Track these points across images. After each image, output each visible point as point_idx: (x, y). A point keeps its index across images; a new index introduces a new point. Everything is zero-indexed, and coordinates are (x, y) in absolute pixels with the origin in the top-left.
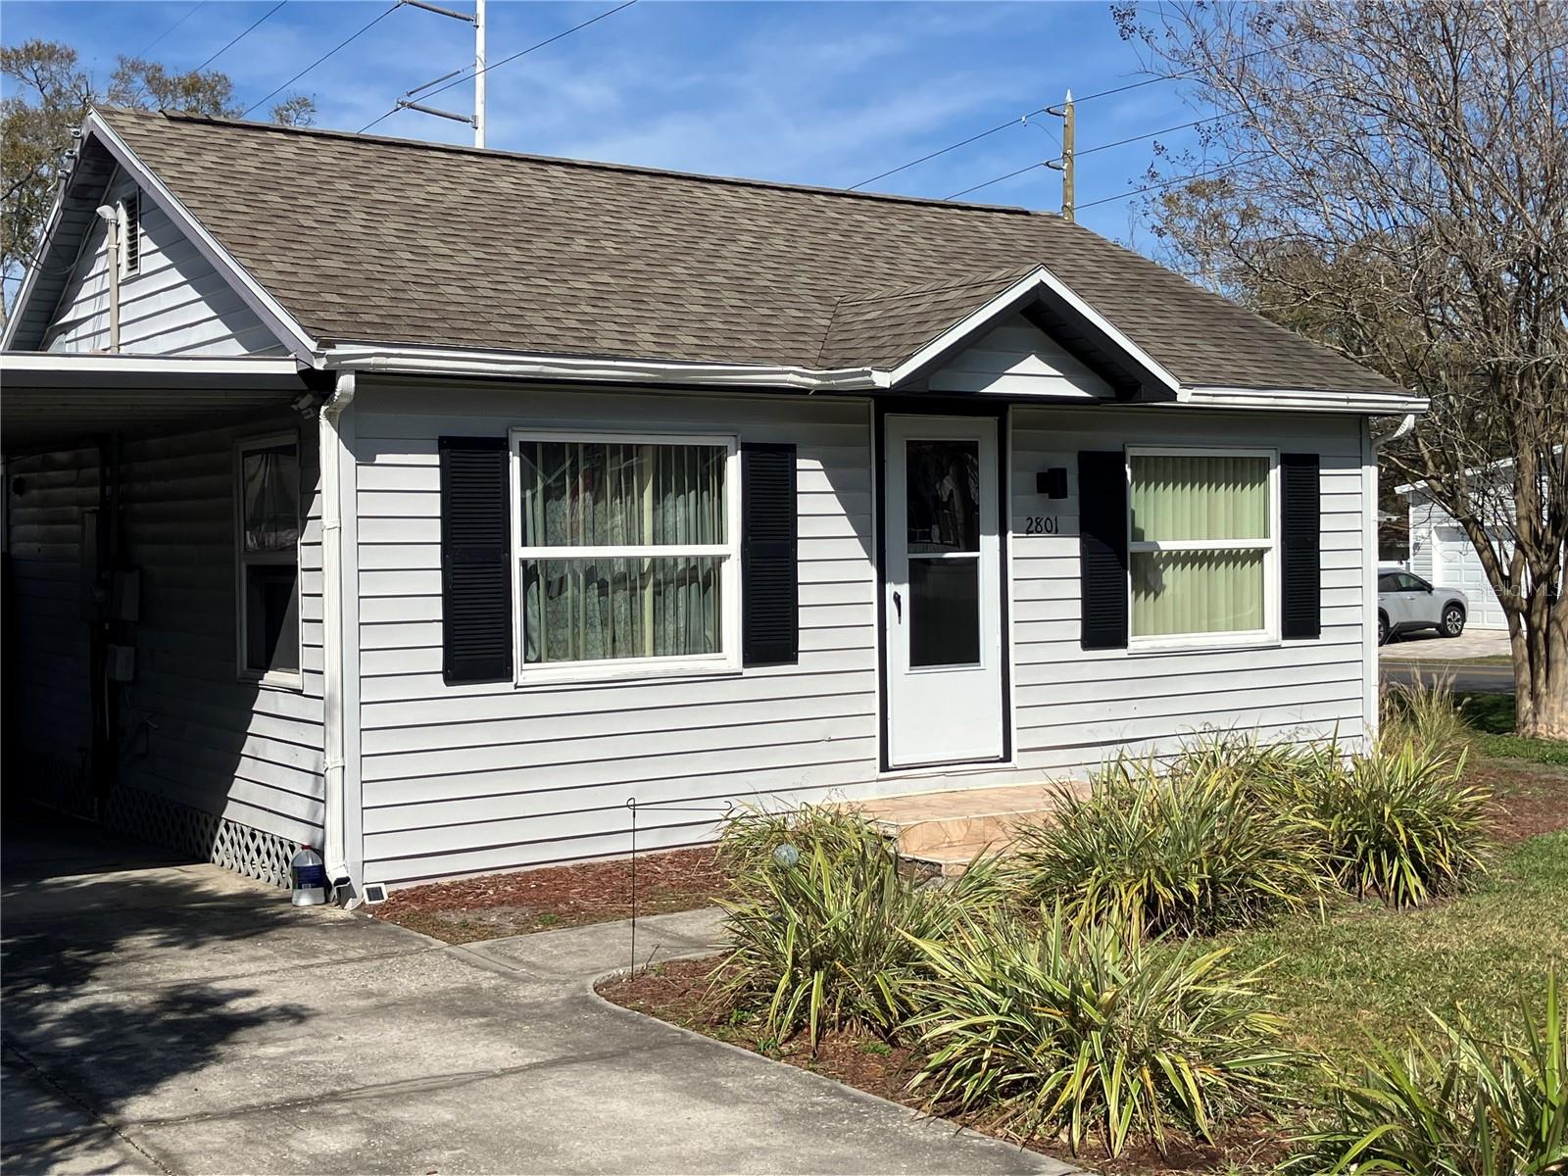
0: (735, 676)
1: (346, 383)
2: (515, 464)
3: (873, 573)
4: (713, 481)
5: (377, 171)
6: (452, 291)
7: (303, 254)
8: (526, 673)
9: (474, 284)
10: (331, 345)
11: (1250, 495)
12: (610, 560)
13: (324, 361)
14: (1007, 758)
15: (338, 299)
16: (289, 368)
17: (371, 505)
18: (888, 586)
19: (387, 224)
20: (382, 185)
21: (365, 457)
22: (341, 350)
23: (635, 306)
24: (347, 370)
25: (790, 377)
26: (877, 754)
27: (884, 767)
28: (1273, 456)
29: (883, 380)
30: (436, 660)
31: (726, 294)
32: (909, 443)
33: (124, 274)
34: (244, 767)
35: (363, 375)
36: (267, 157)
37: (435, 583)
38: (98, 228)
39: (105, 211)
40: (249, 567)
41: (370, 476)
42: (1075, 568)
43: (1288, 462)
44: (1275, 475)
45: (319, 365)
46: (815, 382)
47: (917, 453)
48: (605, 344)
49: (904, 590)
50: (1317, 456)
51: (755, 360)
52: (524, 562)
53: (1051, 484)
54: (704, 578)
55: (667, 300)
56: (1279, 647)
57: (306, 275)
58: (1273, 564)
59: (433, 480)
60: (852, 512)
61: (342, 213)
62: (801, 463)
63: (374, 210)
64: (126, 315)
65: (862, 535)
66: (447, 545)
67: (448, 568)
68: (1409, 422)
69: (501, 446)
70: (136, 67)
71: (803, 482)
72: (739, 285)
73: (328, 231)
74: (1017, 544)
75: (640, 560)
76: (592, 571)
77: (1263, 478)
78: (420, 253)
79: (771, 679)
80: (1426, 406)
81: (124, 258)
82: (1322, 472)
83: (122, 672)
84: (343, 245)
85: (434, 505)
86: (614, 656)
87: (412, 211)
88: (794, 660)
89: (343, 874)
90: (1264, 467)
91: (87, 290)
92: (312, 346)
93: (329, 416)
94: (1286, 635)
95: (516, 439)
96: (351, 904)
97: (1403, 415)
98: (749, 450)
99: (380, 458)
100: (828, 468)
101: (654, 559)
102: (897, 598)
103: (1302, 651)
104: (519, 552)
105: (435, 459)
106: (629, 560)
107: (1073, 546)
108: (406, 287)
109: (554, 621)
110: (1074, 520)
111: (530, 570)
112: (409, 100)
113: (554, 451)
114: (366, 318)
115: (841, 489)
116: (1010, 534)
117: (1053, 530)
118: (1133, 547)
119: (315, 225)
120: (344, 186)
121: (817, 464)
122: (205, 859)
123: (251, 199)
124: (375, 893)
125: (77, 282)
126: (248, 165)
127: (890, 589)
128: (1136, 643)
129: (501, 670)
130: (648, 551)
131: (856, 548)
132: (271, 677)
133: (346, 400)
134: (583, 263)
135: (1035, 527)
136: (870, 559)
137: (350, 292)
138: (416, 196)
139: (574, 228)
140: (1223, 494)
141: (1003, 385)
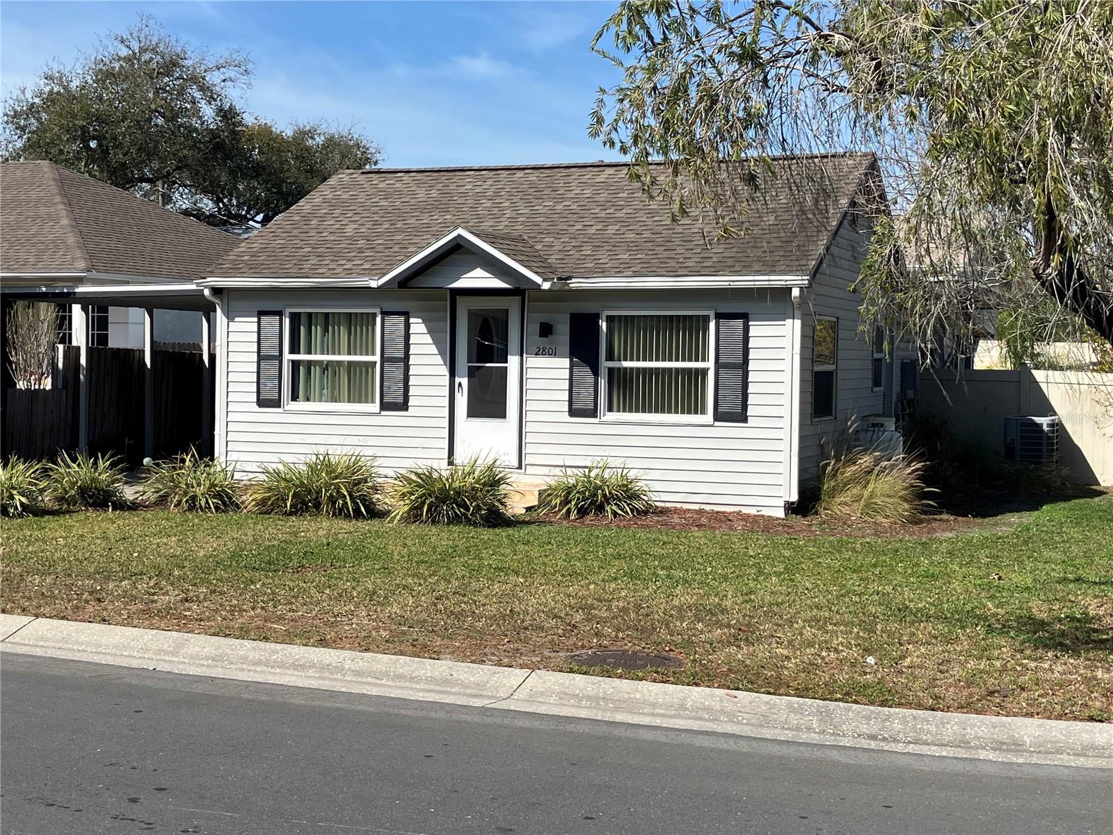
0: (378, 414)
1: (206, 292)
2: (286, 321)
3: (445, 371)
11: (695, 338)
13: (197, 285)
14: (520, 467)
17: (232, 337)
18: (456, 378)
21: (230, 319)
22: (205, 280)
26: (446, 456)
27: (451, 463)
29: (374, 284)
30: (253, 397)
32: (469, 310)
37: (254, 367)
41: (232, 326)
42: (566, 374)
47: (472, 315)
49: (465, 381)
56: (714, 426)
58: (711, 377)
59: (254, 327)
62: (412, 320)
65: (441, 353)
66: (260, 352)
67: (260, 362)
68: (796, 291)
69: (280, 314)
71: (414, 329)
74: (532, 361)
77: (706, 328)
79: (394, 417)
80: (806, 282)
82: (750, 323)
85: (254, 337)
88: (407, 409)
90: (705, 321)
93: (218, 304)
94: (717, 419)
95: (288, 311)
97: (790, 288)
98: (383, 314)
99: (236, 319)
100: (425, 322)
101: (349, 362)
102: (460, 385)
103: (729, 429)
104: (286, 356)
105: (255, 319)
107: (565, 362)
110: (566, 349)
111: (296, 364)
115: (431, 332)
116: (524, 355)
117: (553, 354)
118: (604, 363)
121: (420, 321)
127: (457, 380)
128: (603, 416)
129: (277, 403)
131: (439, 360)
135: (540, 352)
136: (445, 364)
141: (462, 283)
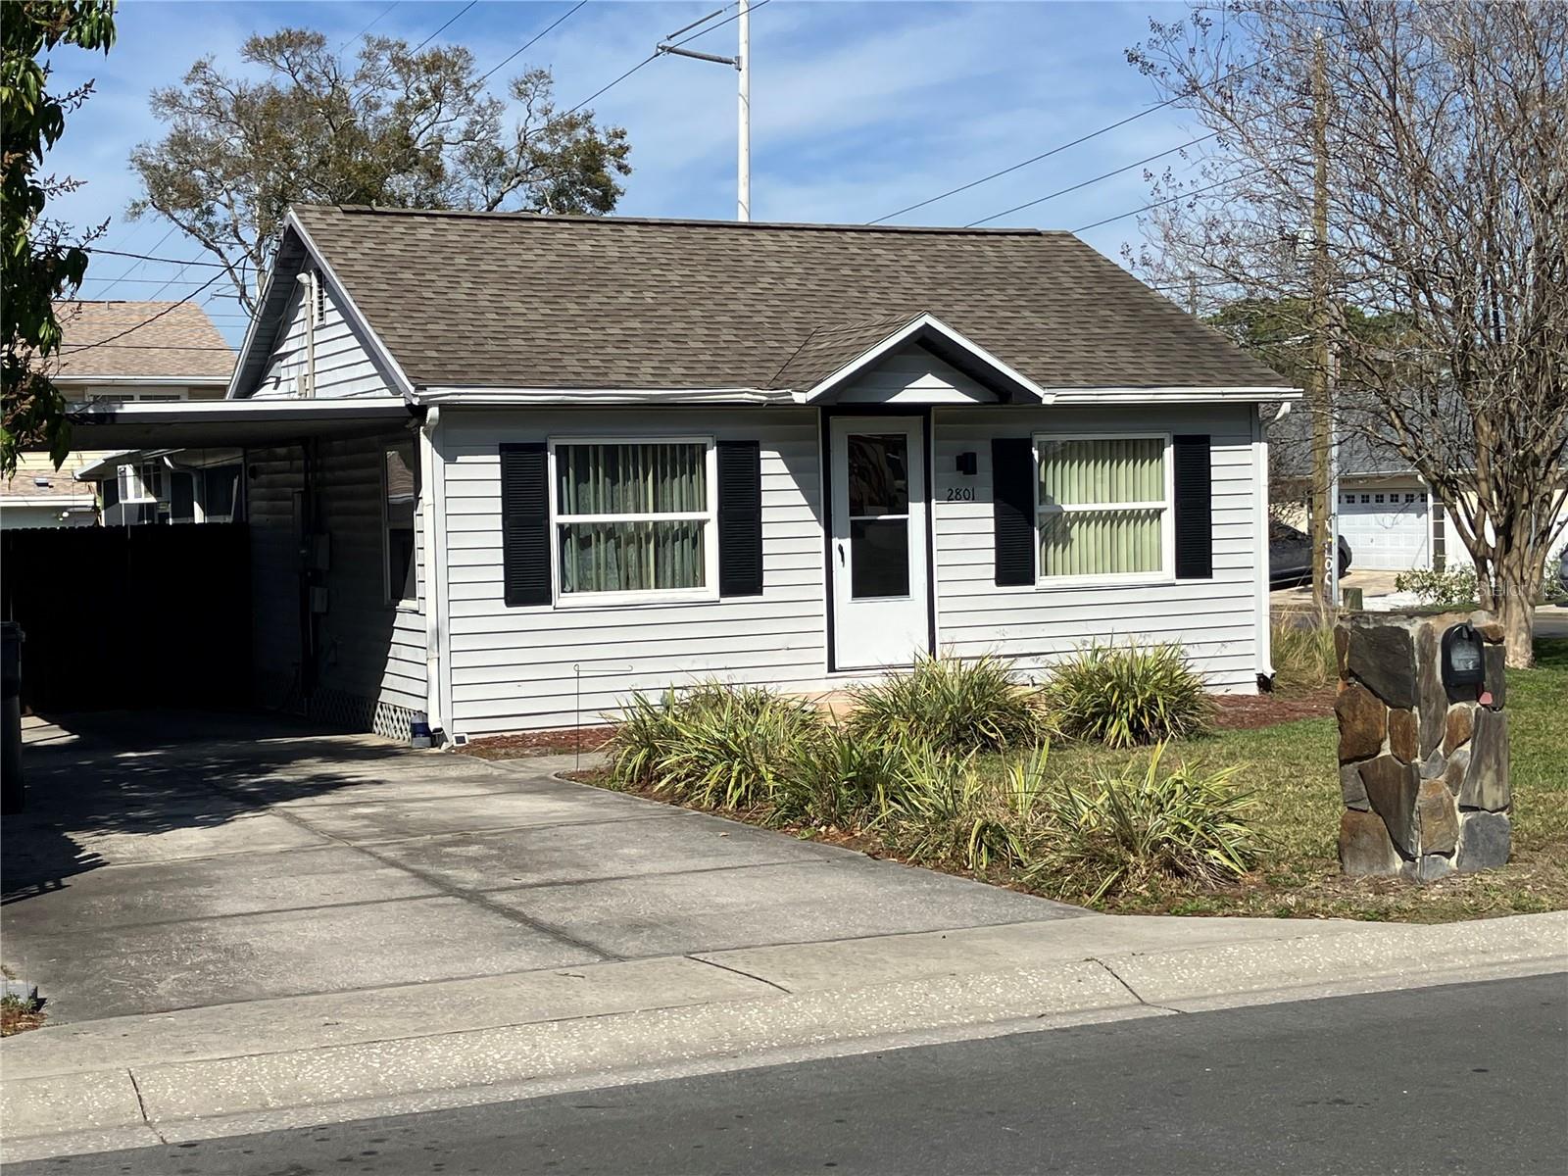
0: (715, 603)
1: (433, 412)
2: (552, 460)
3: (821, 532)
4: (698, 468)
5: (490, 244)
6: (517, 343)
7: (419, 321)
8: (561, 600)
9: (534, 336)
10: (424, 388)
11: (1148, 469)
12: (623, 524)
13: (418, 399)
15: (435, 354)
16: (400, 403)
17: (454, 489)
18: (834, 540)
19: (485, 291)
20: (490, 257)
21: (450, 459)
22: (430, 392)
23: (650, 345)
24: (434, 404)
25: (746, 396)
26: (825, 658)
27: (832, 668)
28: (1167, 437)
29: (800, 398)
30: (500, 590)
31: (725, 331)
32: (850, 437)
33: (316, 323)
34: (391, 666)
35: (444, 407)
36: (408, 239)
37: (498, 540)
38: (298, 289)
39: (303, 277)
40: (391, 530)
41: (453, 471)
42: (990, 525)
43: (1179, 442)
44: (1169, 452)
45: (416, 402)
46: (764, 398)
47: (856, 445)
48: (614, 377)
49: (847, 544)
50: (1209, 436)
51: (726, 383)
52: (561, 526)
53: (966, 464)
54: (692, 534)
55: (677, 339)
56: (1174, 585)
57: (418, 337)
58: (1169, 520)
59: (496, 472)
60: (804, 487)
61: (454, 284)
62: (763, 454)
63: (478, 280)
64: (319, 351)
65: (812, 503)
66: (506, 515)
67: (506, 530)
68: (1286, 407)
69: (541, 449)
70: (383, 45)
71: (765, 467)
72: (739, 323)
73: (441, 300)
74: (939, 509)
75: (646, 523)
76: (610, 531)
77: (1160, 456)
78: (502, 312)
79: (741, 606)
80: (1301, 395)
81: (316, 312)
82: (1212, 448)
83: (319, 606)
84: (448, 312)
85: (497, 489)
86: (628, 589)
87: (508, 277)
88: (760, 592)
89: (439, 726)
90: (1160, 446)
91: (294, 331)
92: (412, 389)
93: (425, 433)
94: (1180, 574)
95: (552, 444)
96: (445, 746)
97: (1279, 402)
98: (723, 446)
99: (460, 459)
100: (784, 457)
101: (655, 523)
102: (841, 549)
103: (1194, 588)
104: (555, 519)
105: (497, 458)
106: (637, 524)
107: (988, 509)
108: (484, 341)
109: (583, 567)
110: (989, 490)
111: (565, 532)
112: (669, 44)
113: (581, 450)
114: (450, 368)
115: (795, 471)
116: (934, 501)
117: (972, 498)
118: (1039, 509)
119: (433, 296)
120: (461, 260)
121: (776, 454)
122: (370, 731)
123: (391, 279)
124: (460, 740)
125: (287, 324)
126: (394, 249)
127: (836, 542)
128: (1042, 582)
129: (545, 598)
130: (651, 517)
131: (808, 513)
132: (404, 604)
133: (434, 423)
134: (623, 313)
135: (953, 496)
136: (819, 521)
137: (444, 348)
138: (512, 264)
139: (627, 283)
140: (1125, 469)
141: (904, 397)
